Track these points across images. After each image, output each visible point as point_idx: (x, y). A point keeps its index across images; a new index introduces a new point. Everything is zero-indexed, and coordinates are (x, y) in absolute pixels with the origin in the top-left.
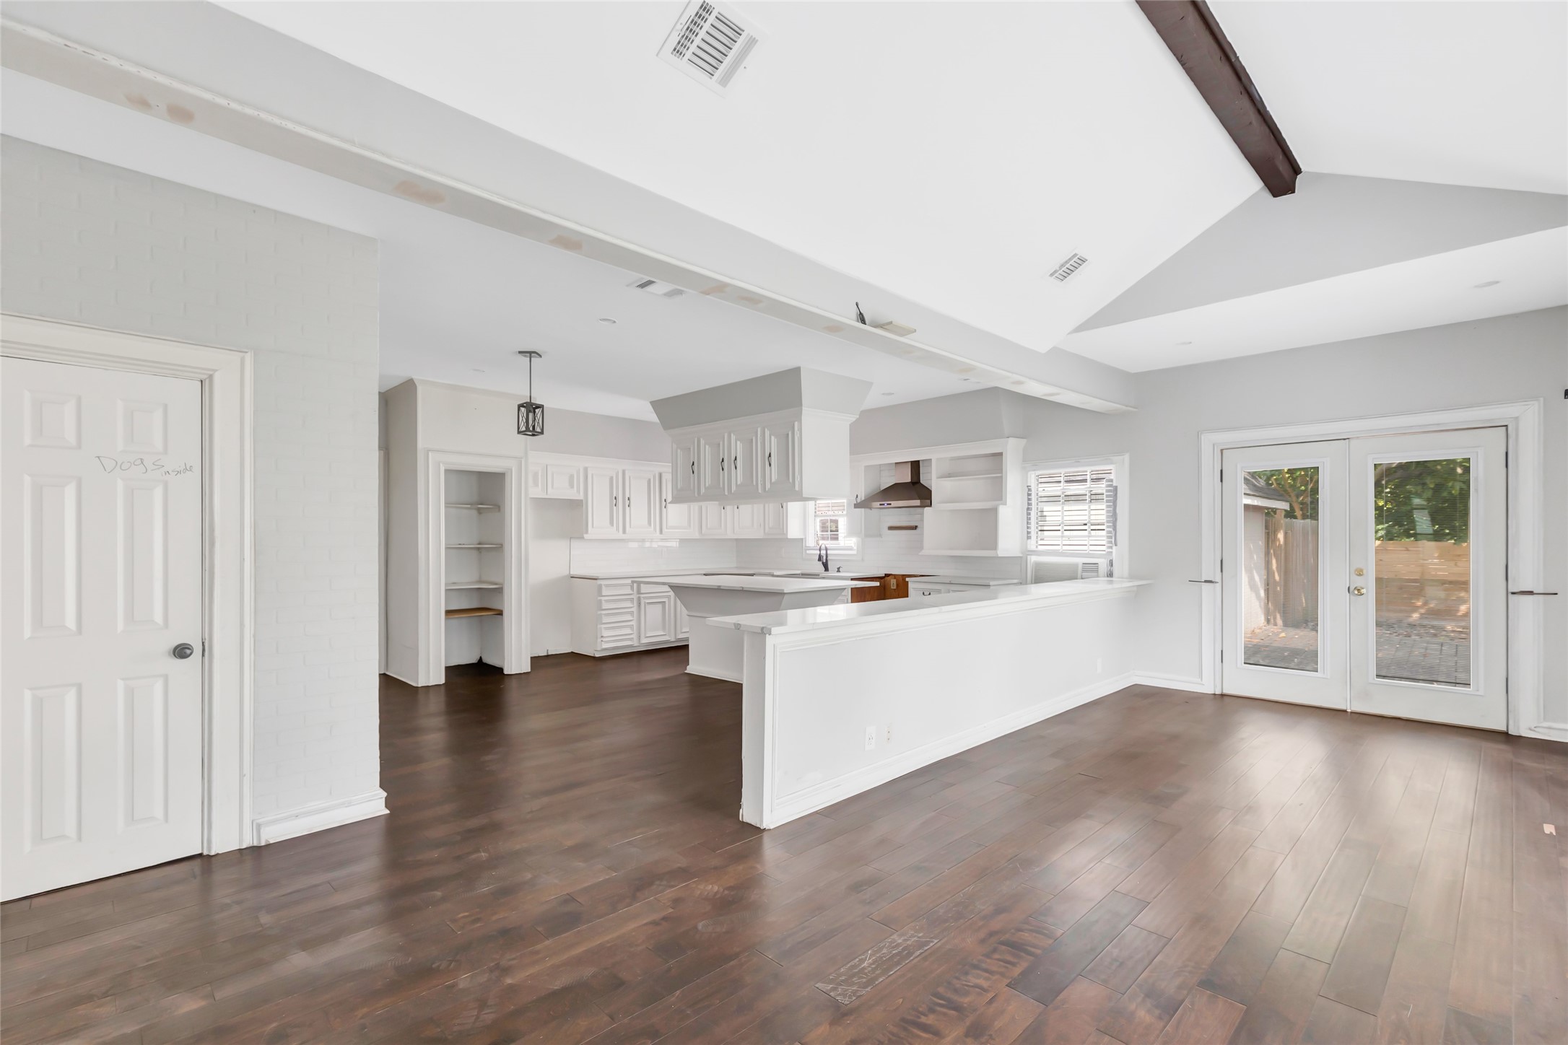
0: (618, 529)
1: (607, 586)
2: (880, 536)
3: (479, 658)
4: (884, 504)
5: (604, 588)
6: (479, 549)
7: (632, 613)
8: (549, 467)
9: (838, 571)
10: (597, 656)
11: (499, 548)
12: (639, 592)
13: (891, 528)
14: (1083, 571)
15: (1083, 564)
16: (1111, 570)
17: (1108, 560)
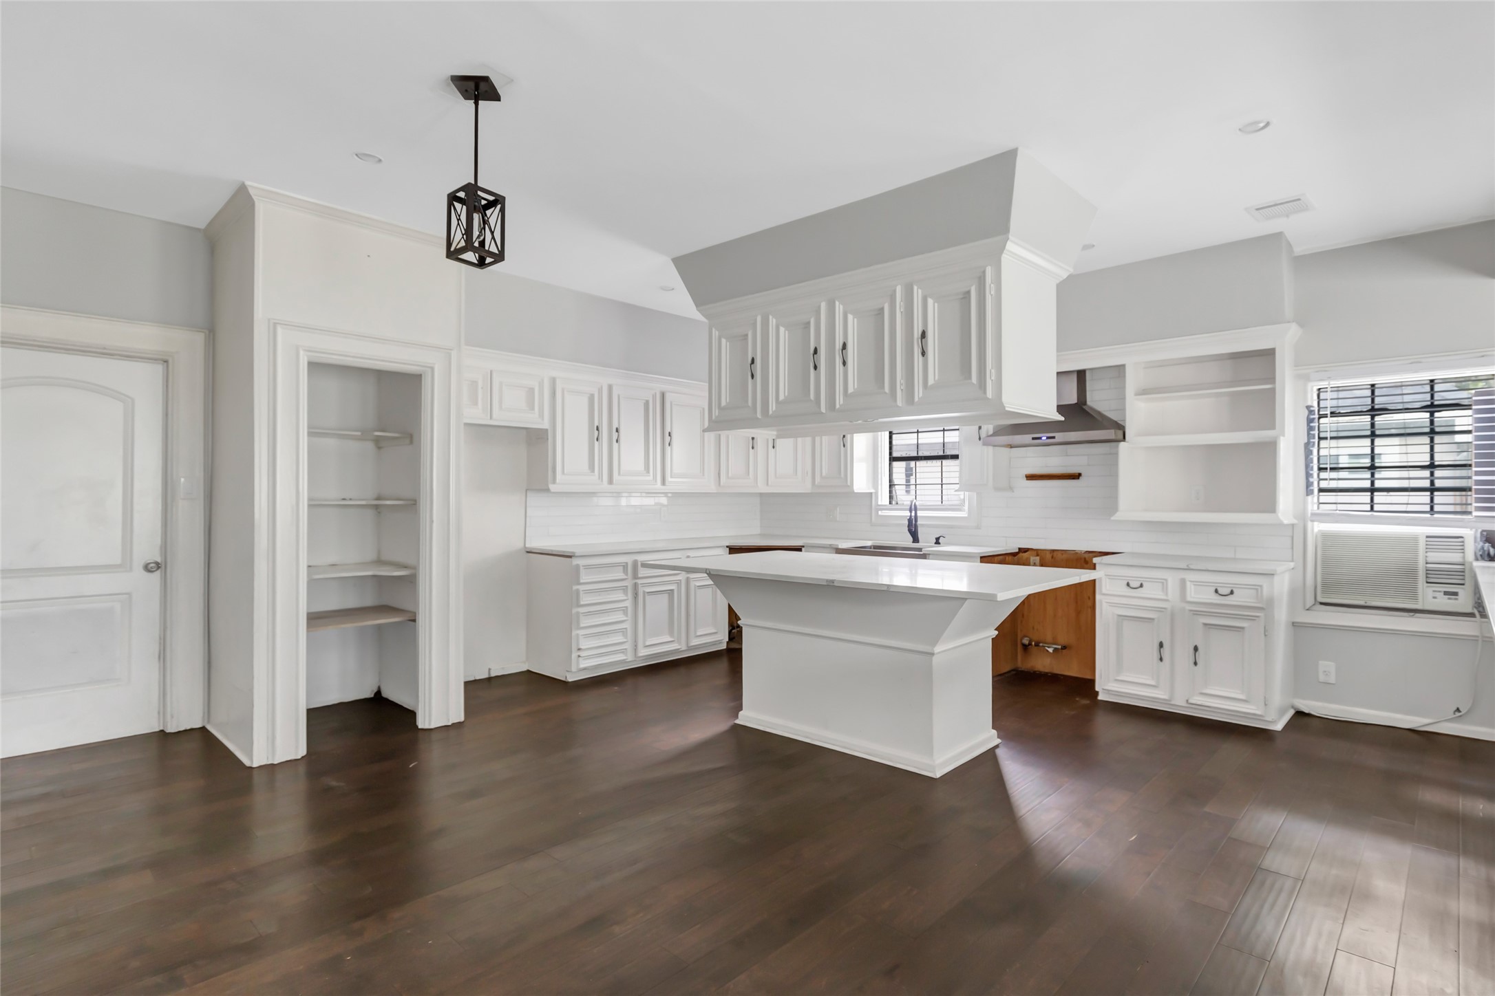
0: (601, 477)
1: (587, 567)
2: (1011, 489)
3: (376, 690)
4: (1040, 438)
5: (582, 571)
6: (377, 507)
7: (625, 610)
8: (494, 375)
9: (937, 542)
10: (570, 680)
11: (412, 505)
12: (635, 576)
13: (1031, 477)
14: (1427, 550)
15: (1427, 537)
16: (1486, 548)
17: (1480, 531)
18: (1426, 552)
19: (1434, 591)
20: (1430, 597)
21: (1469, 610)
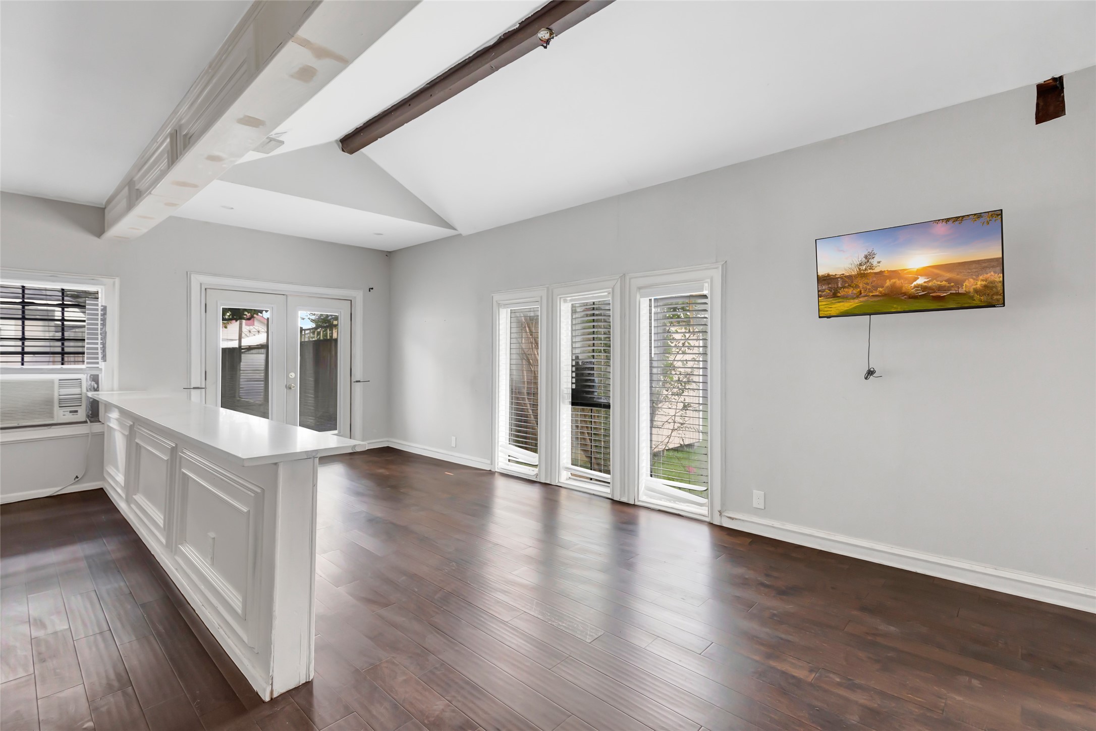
14: (60, 387)
15: (60, 380)
16: (92, 385)
17: (89, 375)
18: (59, 389)
19: (64, 411)
20: (62, 415)
21: (84, 420)
